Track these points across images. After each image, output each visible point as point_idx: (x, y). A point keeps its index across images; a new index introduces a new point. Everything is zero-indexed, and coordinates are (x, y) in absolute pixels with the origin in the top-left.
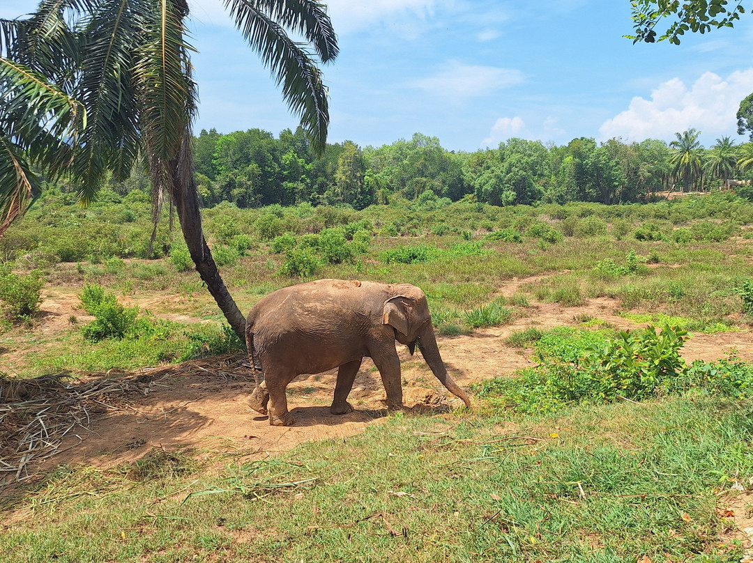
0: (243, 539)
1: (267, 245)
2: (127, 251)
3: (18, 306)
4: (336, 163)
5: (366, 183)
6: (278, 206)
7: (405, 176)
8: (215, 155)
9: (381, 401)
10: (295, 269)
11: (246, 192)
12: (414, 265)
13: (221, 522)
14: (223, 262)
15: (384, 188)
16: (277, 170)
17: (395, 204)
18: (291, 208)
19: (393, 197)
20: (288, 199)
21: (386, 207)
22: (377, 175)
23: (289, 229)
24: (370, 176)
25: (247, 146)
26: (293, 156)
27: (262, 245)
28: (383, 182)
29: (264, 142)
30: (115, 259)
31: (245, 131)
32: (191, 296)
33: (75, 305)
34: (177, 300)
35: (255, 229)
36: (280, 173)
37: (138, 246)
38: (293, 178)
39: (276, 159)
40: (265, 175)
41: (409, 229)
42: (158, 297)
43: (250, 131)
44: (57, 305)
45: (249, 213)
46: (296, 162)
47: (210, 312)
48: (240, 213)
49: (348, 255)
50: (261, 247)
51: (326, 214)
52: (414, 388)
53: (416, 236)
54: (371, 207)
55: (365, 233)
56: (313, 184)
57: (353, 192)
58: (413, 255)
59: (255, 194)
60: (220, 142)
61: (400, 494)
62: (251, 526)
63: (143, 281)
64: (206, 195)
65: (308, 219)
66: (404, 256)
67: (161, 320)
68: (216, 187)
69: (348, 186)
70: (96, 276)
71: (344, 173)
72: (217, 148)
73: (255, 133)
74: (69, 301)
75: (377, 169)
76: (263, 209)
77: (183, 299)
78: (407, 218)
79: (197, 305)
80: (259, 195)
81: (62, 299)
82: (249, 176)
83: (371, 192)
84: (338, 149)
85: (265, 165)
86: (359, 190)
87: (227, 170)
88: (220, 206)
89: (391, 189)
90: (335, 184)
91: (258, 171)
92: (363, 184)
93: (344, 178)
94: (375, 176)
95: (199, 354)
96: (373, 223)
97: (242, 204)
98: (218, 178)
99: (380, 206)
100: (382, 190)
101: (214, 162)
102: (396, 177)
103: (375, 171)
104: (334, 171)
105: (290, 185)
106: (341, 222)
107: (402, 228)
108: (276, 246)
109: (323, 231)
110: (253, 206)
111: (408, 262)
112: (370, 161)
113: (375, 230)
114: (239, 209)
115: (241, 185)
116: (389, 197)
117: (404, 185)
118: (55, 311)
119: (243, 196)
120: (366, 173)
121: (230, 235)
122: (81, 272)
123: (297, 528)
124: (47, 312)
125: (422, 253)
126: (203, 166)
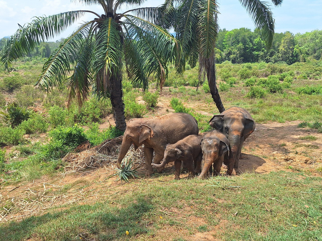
0: (220, 202)
1: (243, 82)
2: (187, 83)
3: (150, 104)
4: (280, 42)
5: (294, 52)
6: (250, 63)
7: (316, 48)
8: (224, 40)
9: (284, 159)
10: (254, 95)
11: (236, 57)
12: (312, 96)
13: (214, 195)
14: (223, 90)
15: (304, 54)
16: (251, 46)
17: (309, 62)
18: (256, 64)
19: (309, 58)
20: (255, 59)
21: (304, 63)
22: (301, 47)
23: (253, 74)
24: (297, 48)
25: (239, 36)
26: (259, 40)
27: (241, 82)
28: (304, 51)
29: (246, 34)
30: (182, 87)
31: (239, 29)
32: (209, 104)
33: (168, 105)
34: (204, 105)
35: (238, 75)
36: (252, 47)
37: (191, 81)
38: (258, 50)
39: (251, 41)
40: (245, 49)
41: (314, 76)
42: (197, 103)
43: (241, 29)
44: (162, 104)
45: (237, 66)
46: (260, 42)
47: (216, 112)
48: (233, 66)
49: (280, 89)
50: (240, 83)
51: (272, 68)
52: (300, 156)
53: (317, 80)
54: (296, 63)
55: (290, 78)
56: (267, 53)
57: (287, 56)
58: (313, 90)
59: (240, 57)
60: (227, 34)
61: (273, 199)
62: (223, 198)
63: (192, 96)
64: (219, 58)
65: (263, 70)
66: (309, 91)
67: (198, 114)
68: (224, 54)
69: (285, 53)
70: (176, 93)
71: (284, 47)
72: (226, 37)
73: (243, 29)
74: (166, 103)
75: (301, 44)
76: (243, 64)
77: (206, 105)
78: (314, 70)
79: (211, 108)
80: (242, 58)
81: (164, 102)
82: (238, 49)
83: (297, 56)
84: (282, 35)
85: (246, 44)
86: (291, 55)
87: (229, 47)
88: (224, 62)
89: (308, 54)
90: (279, 52)
91: (242, 47)
92: (293, 52)
93: (283, 49)
94: (300, 48)
95: (211, 130)
96: (295, 73)
97: (234, 62)
98: (225, 50)
99: (301, 63)
100: (303, 55)
101: (224, 43)
102: (311, 48)
103: (300, 45)
104: (279, 46)
105: (257, 53)
106: (279, 72)
107: (311, 75)
108: (247, 83)
109: (269, 76)
110: (239, 63)
111: (309, 94)
112: (298, 40)
113: (296, 76)
114: (232, 64)
115: (234, 53)
116: (306, 58)
117: (315, 52)
118: (161, 106)
119: (235, 58)
120: (295, 47)
121: (227, 77)
122: (170, 91)
123: (237, 202)
124: (159, 107)
125: (318, 90)
126: (219, 45)
